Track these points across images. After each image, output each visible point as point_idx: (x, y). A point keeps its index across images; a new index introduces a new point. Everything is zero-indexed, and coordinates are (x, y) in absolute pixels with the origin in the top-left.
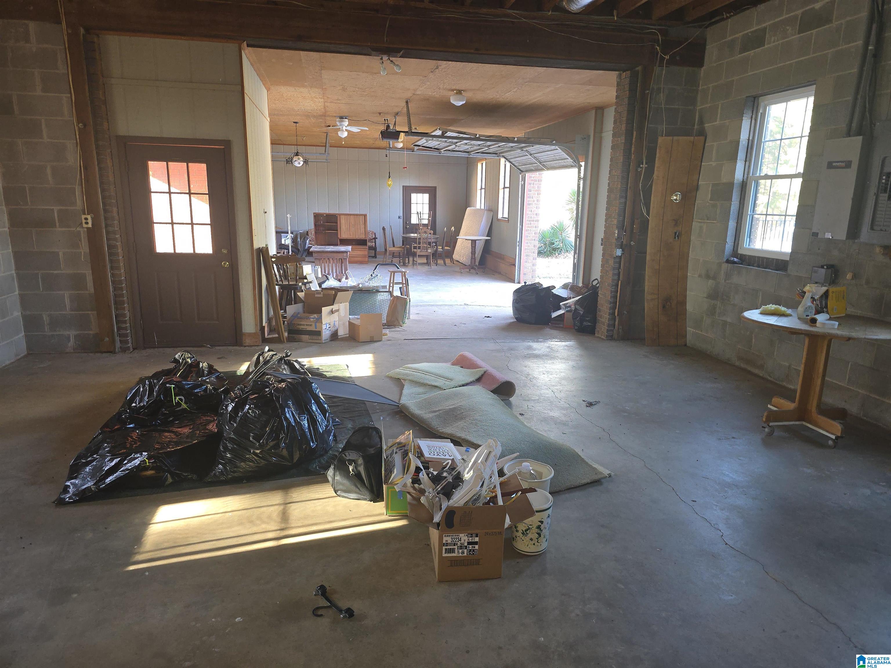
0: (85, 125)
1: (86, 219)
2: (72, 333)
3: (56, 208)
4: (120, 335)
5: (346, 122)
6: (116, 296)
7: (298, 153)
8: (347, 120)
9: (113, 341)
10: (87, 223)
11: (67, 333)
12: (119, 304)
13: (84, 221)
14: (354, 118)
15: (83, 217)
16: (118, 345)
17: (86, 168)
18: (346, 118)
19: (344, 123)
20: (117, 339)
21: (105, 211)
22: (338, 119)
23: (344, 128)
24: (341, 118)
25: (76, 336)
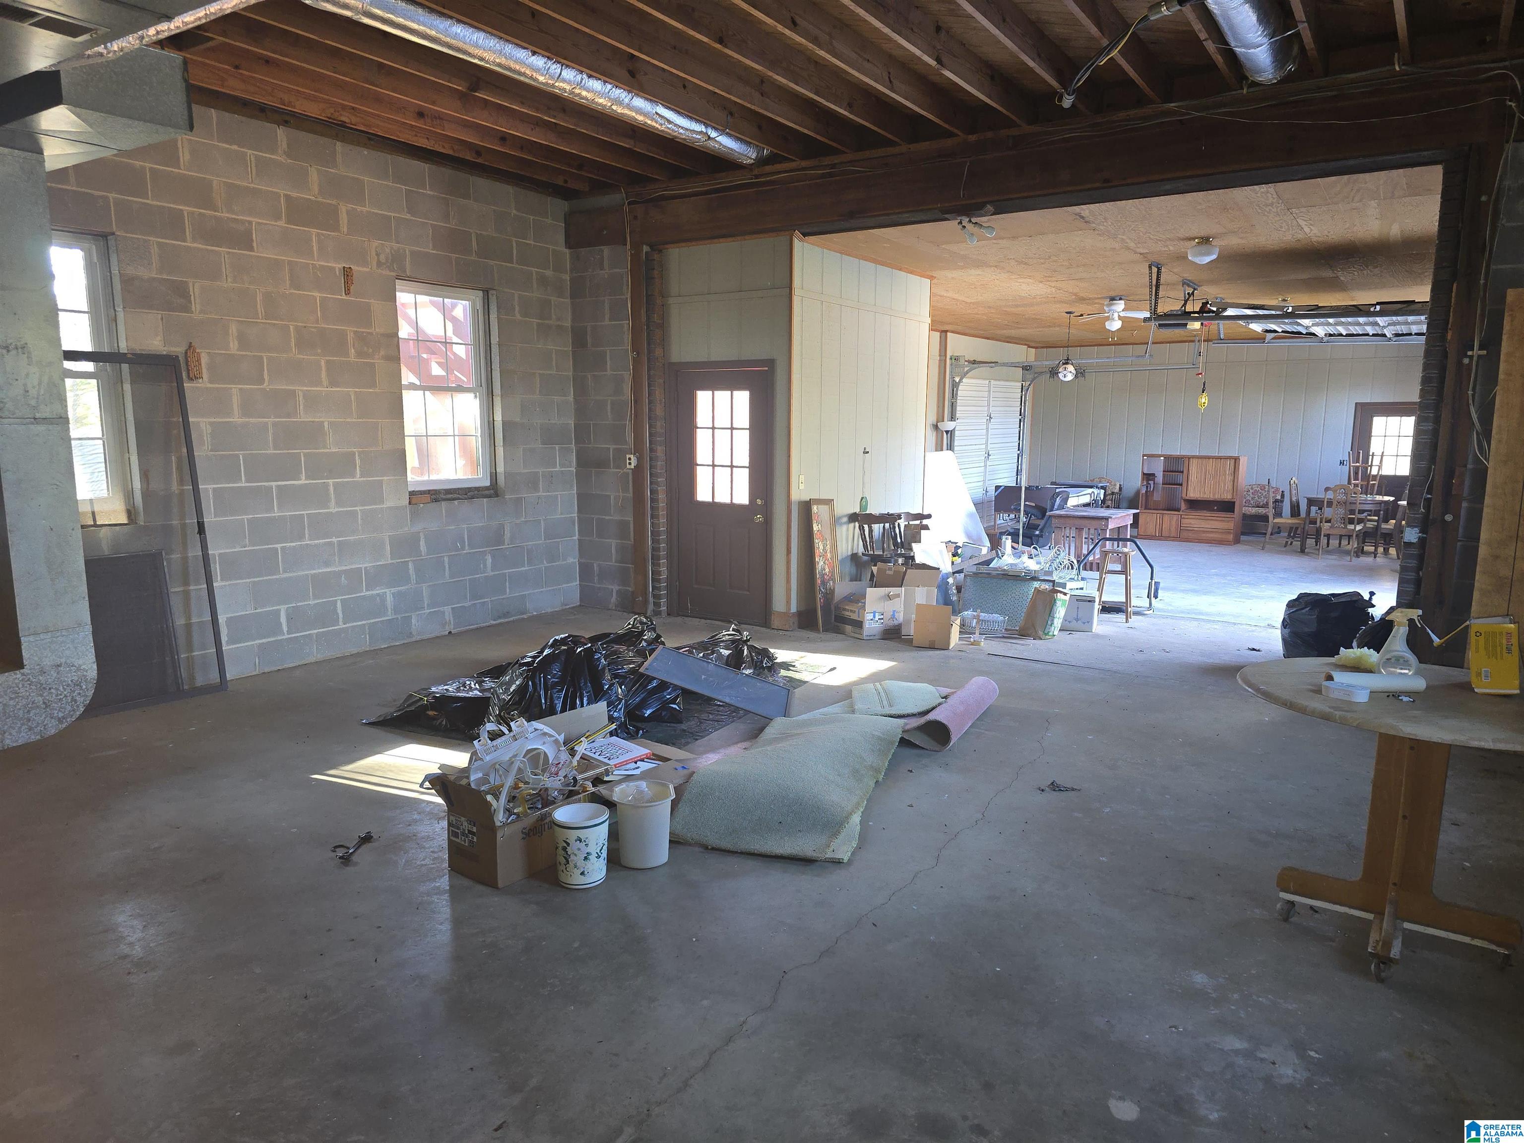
0: (638, 354)
1: (630, 459)
2: (615, 588)
3: (612, 447)
4: (654, 596)
5: (1120, 306)
6: (653, 549)
7: (1068, 359)
8: (1122, 302)
9: (646, 602)
10: (630, 464)
11: (610, 587)
12: (656, 559)
13: (628, 461)
14: (1131, 298)
15: (628, 456)
16: (651, 607)
17: (636, 402)
18: (1121, 299)
19: (1114, 307)
20: (651, 600)
21: (651, 450)
22: (1107, 302)
23: (1116, 316)
24: (1113, 299)
25: (618, 592)
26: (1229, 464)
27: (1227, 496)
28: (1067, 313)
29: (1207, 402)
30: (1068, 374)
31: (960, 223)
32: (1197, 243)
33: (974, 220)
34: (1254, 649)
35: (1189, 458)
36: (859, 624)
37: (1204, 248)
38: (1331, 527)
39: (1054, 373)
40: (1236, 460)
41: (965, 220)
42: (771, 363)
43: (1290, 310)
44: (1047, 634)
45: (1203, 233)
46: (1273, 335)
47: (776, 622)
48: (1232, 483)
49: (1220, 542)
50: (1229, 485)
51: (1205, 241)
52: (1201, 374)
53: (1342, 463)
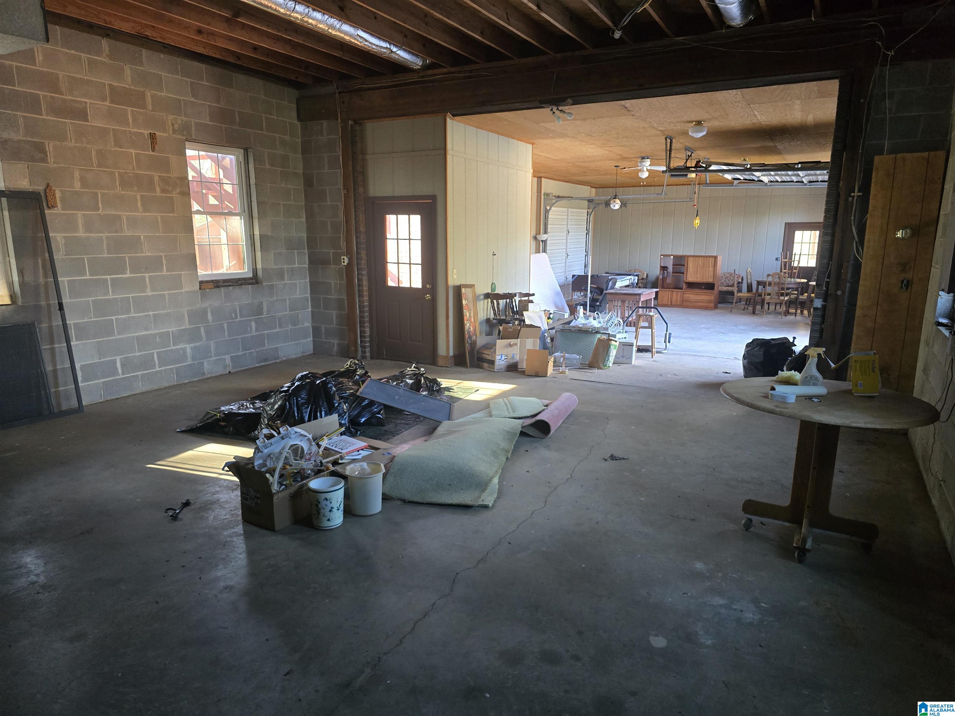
0: (347, 191)
1: (344, 259)
2: (336, 342)
3: (332, 251)
4: (362, 347)
5: (648, 162)
6: (361, 317)
7: (616, 196)
8: (649, 160)
9: (356, 351)
10: (344, 262)
11: (333, 341)
12: (362, 323)
13: (342, 261)
14: (654, 158)
15: (342, 257)
16: (360, 354)
17: (346, 222)
18: (648, 158)
19: (644, 164)
20: (360, 349)
21: (357, 253)
22: (639, 160)
23: (645, 169)
24: (643, 158)
25: (338, 344)
26: (711, 260)
27: (710, 280)
28: (615, 166)
29: (699, 222)
30: (616, 205)
31: (552, 110)
32: (695, 124)
33: (560, 108)
34: (726, 373)
35: (688, 256)
36: (492, 362)
37: (698, 127)
38: (771, 298)
39: (607, 204)
40: (716, 258)
41: (555, 109)
42: (434, 198)
43: (749, 166)
44: (605, 366)
45: (698, 119)
46: (738, 181)
47: (440, 362)
48: (713, 272)
49: (706, 308)
50: (711, 273)
51: (699, 123)
52: (696, 205)
53: (777, 259)
